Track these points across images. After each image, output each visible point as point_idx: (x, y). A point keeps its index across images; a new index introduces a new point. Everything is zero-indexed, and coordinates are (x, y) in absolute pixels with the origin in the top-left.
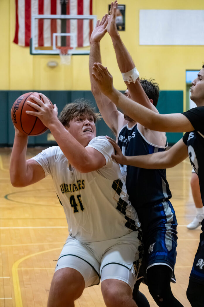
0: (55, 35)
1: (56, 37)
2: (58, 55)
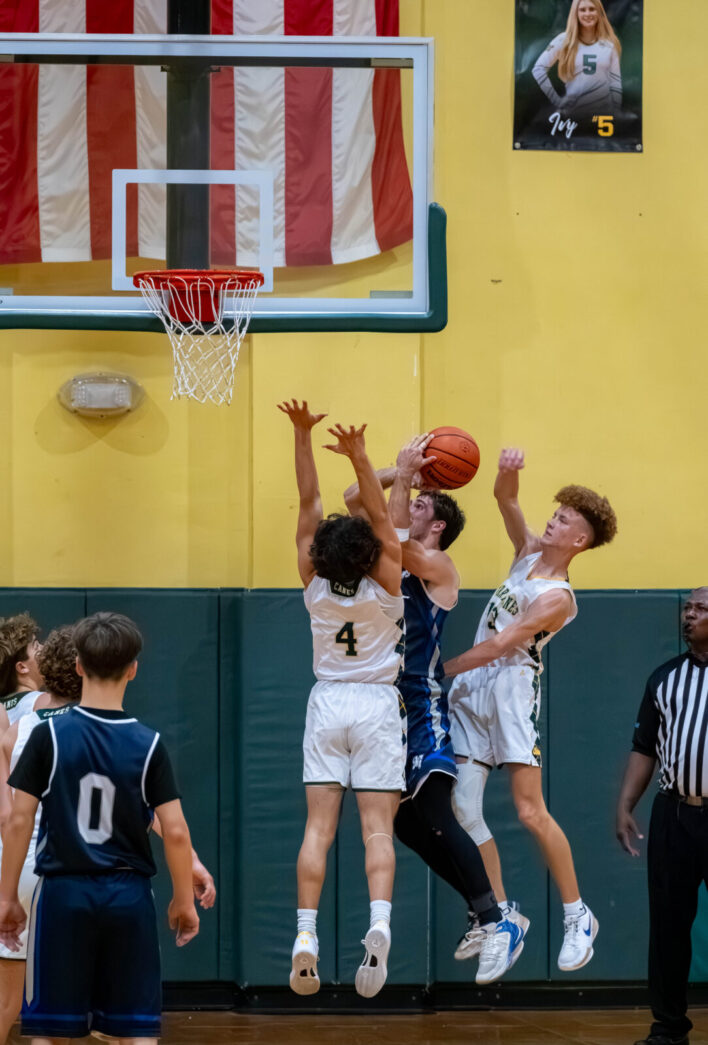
0: (120, 178)
1: (132, 190)
2: (153, 325)
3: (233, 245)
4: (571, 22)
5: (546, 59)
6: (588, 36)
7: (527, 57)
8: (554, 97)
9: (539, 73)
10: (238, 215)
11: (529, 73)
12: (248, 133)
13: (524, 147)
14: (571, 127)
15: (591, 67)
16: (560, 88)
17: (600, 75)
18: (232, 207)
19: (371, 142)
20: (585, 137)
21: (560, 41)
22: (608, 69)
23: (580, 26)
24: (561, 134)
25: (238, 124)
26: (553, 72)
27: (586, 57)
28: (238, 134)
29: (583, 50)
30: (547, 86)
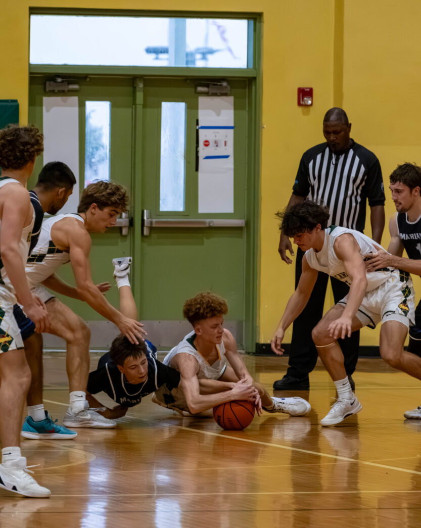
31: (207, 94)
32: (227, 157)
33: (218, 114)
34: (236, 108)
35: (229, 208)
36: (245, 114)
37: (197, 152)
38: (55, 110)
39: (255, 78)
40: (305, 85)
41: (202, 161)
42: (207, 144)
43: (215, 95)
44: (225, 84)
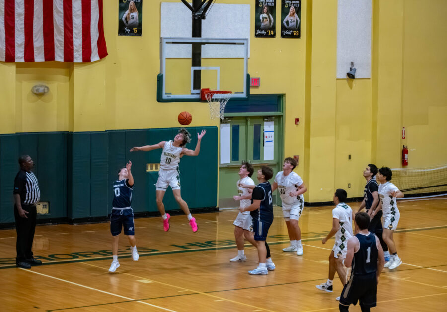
3: (73, 58)
4: (129, 8)
5: (125, 16)
6: (132, 11)
7: (121, 15)
8: (126, 25)
9: (123, 19)
10: (74, 51)
11: (122, 19)
12: (75, 33)
13: (120, 35)
14: (129, 31)
15: (133, 18)
16: (127, 22)
17: (134, 20)
18: (73, 50)
19: (98, 34)
20: (132, 33)
21: (127, 12)
22: (136, 18)
23: (131, 9)
24: (127, 32)
25: (73, 31)
26: (126, 19)
27: (132, 16)
28: (73, 33)
29: (131, 14)
30: (125, 22)
31: (267, 121)
32: (272, 141)
33: (270, 127)
34: (275, 125)
35: (272, 158)
36: (277, 127)
37: (264, 140)
38: (224, 128)
39: (282, 116)
40: (297, 117)
41: (265, 143)
42: (266, 137)
43: (269, 121)
44: (274, 118)
